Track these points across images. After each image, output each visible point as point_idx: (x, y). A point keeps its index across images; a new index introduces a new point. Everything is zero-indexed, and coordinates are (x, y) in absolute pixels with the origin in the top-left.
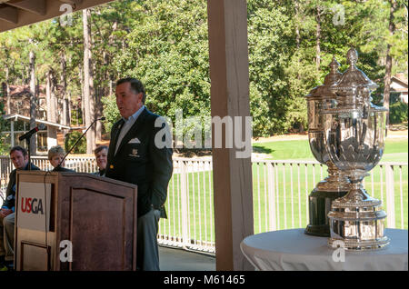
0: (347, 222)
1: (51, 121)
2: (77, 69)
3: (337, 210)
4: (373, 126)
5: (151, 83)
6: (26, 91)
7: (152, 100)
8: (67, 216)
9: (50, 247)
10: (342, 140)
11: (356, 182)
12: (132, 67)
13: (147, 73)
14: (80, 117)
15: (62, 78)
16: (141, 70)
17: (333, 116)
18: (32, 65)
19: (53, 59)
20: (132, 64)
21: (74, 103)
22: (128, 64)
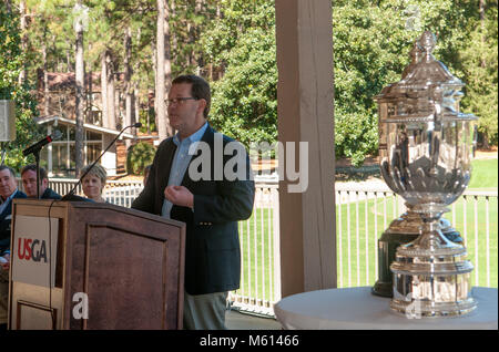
0: (415, 277)
1: (108, 126)
2: (148, 48)
3: (403, 260)
4: (454, 142)
5: (258, 71)
6: (71, 82)
7: (259, 97)
8: (80, 265)
9: (55, 310)
10: (411, 161)
11: (431, 220)
12: (229, 46)
13: (252, 57)
14: (152, 121)
15: (126, 61)
16: (241, 51)
17: (398, 127)
18: (79, 42)
19: (112, 33)
20: (229, 43)
21: (142, 100)
22: (223, 42)
